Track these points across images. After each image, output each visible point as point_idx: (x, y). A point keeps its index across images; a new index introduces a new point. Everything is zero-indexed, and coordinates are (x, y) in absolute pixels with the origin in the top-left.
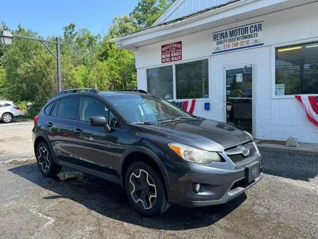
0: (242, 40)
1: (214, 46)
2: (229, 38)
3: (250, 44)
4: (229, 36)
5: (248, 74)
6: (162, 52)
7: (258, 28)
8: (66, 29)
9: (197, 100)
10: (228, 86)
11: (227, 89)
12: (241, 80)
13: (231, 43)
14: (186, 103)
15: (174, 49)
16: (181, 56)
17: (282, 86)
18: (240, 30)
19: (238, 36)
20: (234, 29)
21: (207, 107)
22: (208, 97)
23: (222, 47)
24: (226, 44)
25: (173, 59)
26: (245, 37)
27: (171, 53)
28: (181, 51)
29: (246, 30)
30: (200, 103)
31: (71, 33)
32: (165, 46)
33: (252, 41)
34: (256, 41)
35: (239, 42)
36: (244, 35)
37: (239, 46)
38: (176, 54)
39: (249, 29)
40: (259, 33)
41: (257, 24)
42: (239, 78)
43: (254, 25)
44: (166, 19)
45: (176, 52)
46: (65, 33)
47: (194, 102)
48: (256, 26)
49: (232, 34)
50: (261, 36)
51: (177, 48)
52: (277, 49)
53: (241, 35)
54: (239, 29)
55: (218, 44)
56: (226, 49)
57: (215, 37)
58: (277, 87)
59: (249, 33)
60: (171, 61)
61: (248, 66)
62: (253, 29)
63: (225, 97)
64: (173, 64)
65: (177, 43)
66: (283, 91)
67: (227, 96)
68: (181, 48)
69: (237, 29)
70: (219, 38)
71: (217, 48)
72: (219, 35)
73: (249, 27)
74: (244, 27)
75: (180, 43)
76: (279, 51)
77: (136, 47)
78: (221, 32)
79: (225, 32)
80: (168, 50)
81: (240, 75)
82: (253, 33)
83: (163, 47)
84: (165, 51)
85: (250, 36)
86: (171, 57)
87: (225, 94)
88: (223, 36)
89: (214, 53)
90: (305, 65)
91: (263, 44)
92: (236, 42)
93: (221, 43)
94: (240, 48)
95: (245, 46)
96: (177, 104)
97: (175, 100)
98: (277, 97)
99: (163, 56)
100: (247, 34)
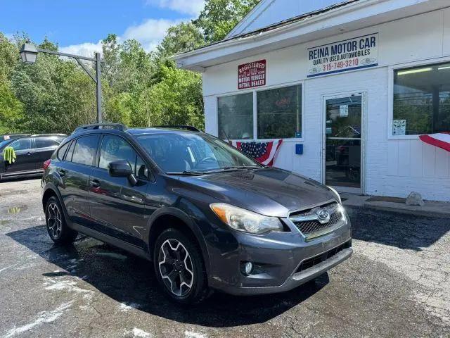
0: (348, 59)
1: (309, 66)
2: (330, 56)
3: (360, 65)
4: (330, 53)
5: (355, 105)
6: (239, 74)
7: (371, 42)
9: (285, 140)
10: (329, 122)
11: (328, 125)
12: (347, 114)
13: (333, 63)
14: (270, 145)
15: (256, 70)
16: (265, 80)
17: (403, 122)
18: (346, 45)
19: (343, 53)
20: (337, 44)
21: (299, 150)
22: (300, 136)
23: (320, 68)
24: (325, 64)
25: (253, 84)
26: (353, 55)
27: (250, 76)
28: (265, 73)
29: (353, 45)
30: (290, 143)
32: (243, 66)
33: (361, 60)
34: (367, 60)
35: (344, 61)
36: (352, 52)
37: (344, 67)
38: (257, 77)
39: (358, 44)
40: (372, 50)
41: (369, 37)
42: (344, 111)
43: (365, 38)
44: (245, 29)
45: (257, 74)
47: (280, 142)
48: (367, 39)
49: (334, 50)
50: (374, 54)
51: (259, 69)
52: (396, 71)
53: (347, 52)
54: (344, 44)
55: (315, 63)
56: (326, 71)
57: (312, 55)
58: (396, 124)
59: (358, 49)
60: (251, 87)
61: (357, 95)
62: (363, 44)
63: (324, 136)
64: (254, 91)
65: (259, 62)
66: (404, 129)
67: (327, 135)
68: (264, 69)
69: (342, 43)
70: (316, 56)
71: (315, 70)
72: (316, 52)
73: (358, 40)
74: (351, 41)
75: (264, 62)
76: (399, 74)
77: (204, 67)
78: (319, 48)
79: (325, 47)
80: (247, 71)
81: (345, 106)
82: (364, 50)
83: (240, 67)
84: (242, 73)
85: (359, 54)
86: (250, 81)
87: (324, 132)
88: (323, 52)
89: (309, 76)
91: (377, 65)
92: (340, 61)
93: (320, 62)
94: (346, 70)
95: (353, 66)
96: (258, 145)
97: (256, 140)
98: (396, 137)
99: (240, 80)
100: (355, 51)
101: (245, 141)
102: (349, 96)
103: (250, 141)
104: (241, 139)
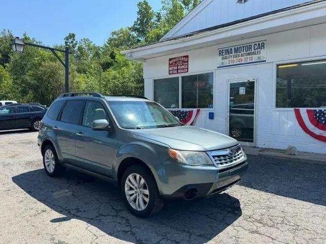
0: (246, 57)
1: (219, 60)
2: (233, 54)
3: (253, 61)
4: (233, 51)
5: (250, 86)
6: (170, 64)
7: (261, 46)
9: (201, 109)
10: (232, 98)
11: (231, 100)
12: (244, 93)
13: (235, 59)
14: (191, 113)
15: (181, 62)
16: (188, 69)
18: (242, 48)
19: (242, 53)
20: (239, 47)
21: (211, 116)
22: (212, 107)
23: (226, 62)
24: (230, 59)
25: (179, 71)
26: (249, 54)
27: (178, 66)
28: (188, 64)
29: (250, 48)
30: (205, 112)
32: (173, 59)
33: (255, 58)
34: (259, 58)
35: (243, 58)
36: (248, 52)
37: (243, 62)
38: (182, 67)
39: (253, 46)
40: (262, 51)
41: (260, 43)
42: (242, 91)
43: (257, 43)
45: (182, 65)
47: (198, 111)
48: (259, 44)
49: (237, 50)
50: (264, 54)
51: (184, 62)
52: (278, 65)
53: (245, 52)
55: (223, 59)
56: (231, 64)
57: (221, 53)
59: (253, 51)
60: (178, 73)
61: (251, 80)
62: (256, 47)
63: (228, 107)
64: (180, 76)
65: (184, 57)
67: (230, 107)
68: (188, 62)
69: (241, 46)
70: (224, 54)
71: (223, 63)
72: (224, 51)
73: (253, 44)
74: (248, 45)
75: (187, 57)
76: (280, 67)
77: (144, 59)
78: (226, 49)
79: (230, 48)
80: (175, 62)
81: (243, 88)
82: (257, 51)
83: (170, 60)
84: (172, 64)
85: (254, 53)
86: (178, 69)
87: (229, 105)
88: (228, 52)
89: (218, 67)
91: (265, 61)
92: (240, 58)
93: (226, 58)
94: (244, 64)
95: (249, 62)
96: (183, 112)
97: (181, 109)
98: (278, 109)
99: (170, 69)
100: (250, 51)
101: (174, 110)
102: (246, 81)
103: (176, 109)
104: (171, 108)
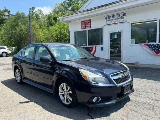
0: (117, 20)
1: (105, 22)
2: (112, 19)
3: (121, 22)
4: (112, 18)
5: (119, 34)
6: (82, 24)
7: (124, 15)
8: (30, 9)
9: (97, 46)
10: (111, 40)
11: (111, 41)
12: (117, 37)
13: (112, 21)
14: (93, 48)
16: (90, 26)
17: (134, 40)
20: (114, 15)
21: (102, 49)
22: (102, 45)
23: (108, 23)
24: (110, 21)
25: (87, 27)
26: (119, 19)
27: (86, 25)
28: (90, 24)
29: (119, 15)
30: (99, 47)
31: (32, 12)
32: (83, 21)
33: (121, 20)
34: (123, 20)
35: (116, 20)
36: (118, 17)
37: (116, 22)
38: (88, 25)
39: (120, 15)
40: (125, 17)
41: (124, 13)
42: (116, 36)
43: (122, 13)
44: (84, 9)
45: (88, 24)
46: (30, 11)
48: (123, 14)
49: (113, 17)
50: (125, 18)
51: (89, 23)
52: (132, 24)
53: (117, 18)
54: (116, 15)
55: (107, 21)
56: (110, 24)
57: (106, 18)
58: (132, 40)
59: (120, 17)
60: (86, 28)
61: (120, 31)
62: (122, 15)
63: (110, 44)
64: (87, 30)
65: (89, 20)
66: (134, 42)
67: (111, 44)
68: (90, 23)
72: (107, 17)
73: (120, 14)
74: (118, 14)
75: (90, 20)
77: (70, 22)
79: (110, 16)
80: (85, 23)
81: (116, 35)
82: (122, 17)
83: (82, 22)
84: (83, 24)
85: (121, 18)
86: (86, 27)
88: (109, 18)
89: (105, 25)
90: (149, 30)
91: (126, 22)
92: (115, 20)
93: (108, 21)
95: (119, 22)
96: (88, 48)
97: (87, 46)
98: (132, 45)
99: (82, 26)
100: (119, 17)
101: (84, 46)
102: (118, 32)
103: (85, 46)
104: (83, 46)
